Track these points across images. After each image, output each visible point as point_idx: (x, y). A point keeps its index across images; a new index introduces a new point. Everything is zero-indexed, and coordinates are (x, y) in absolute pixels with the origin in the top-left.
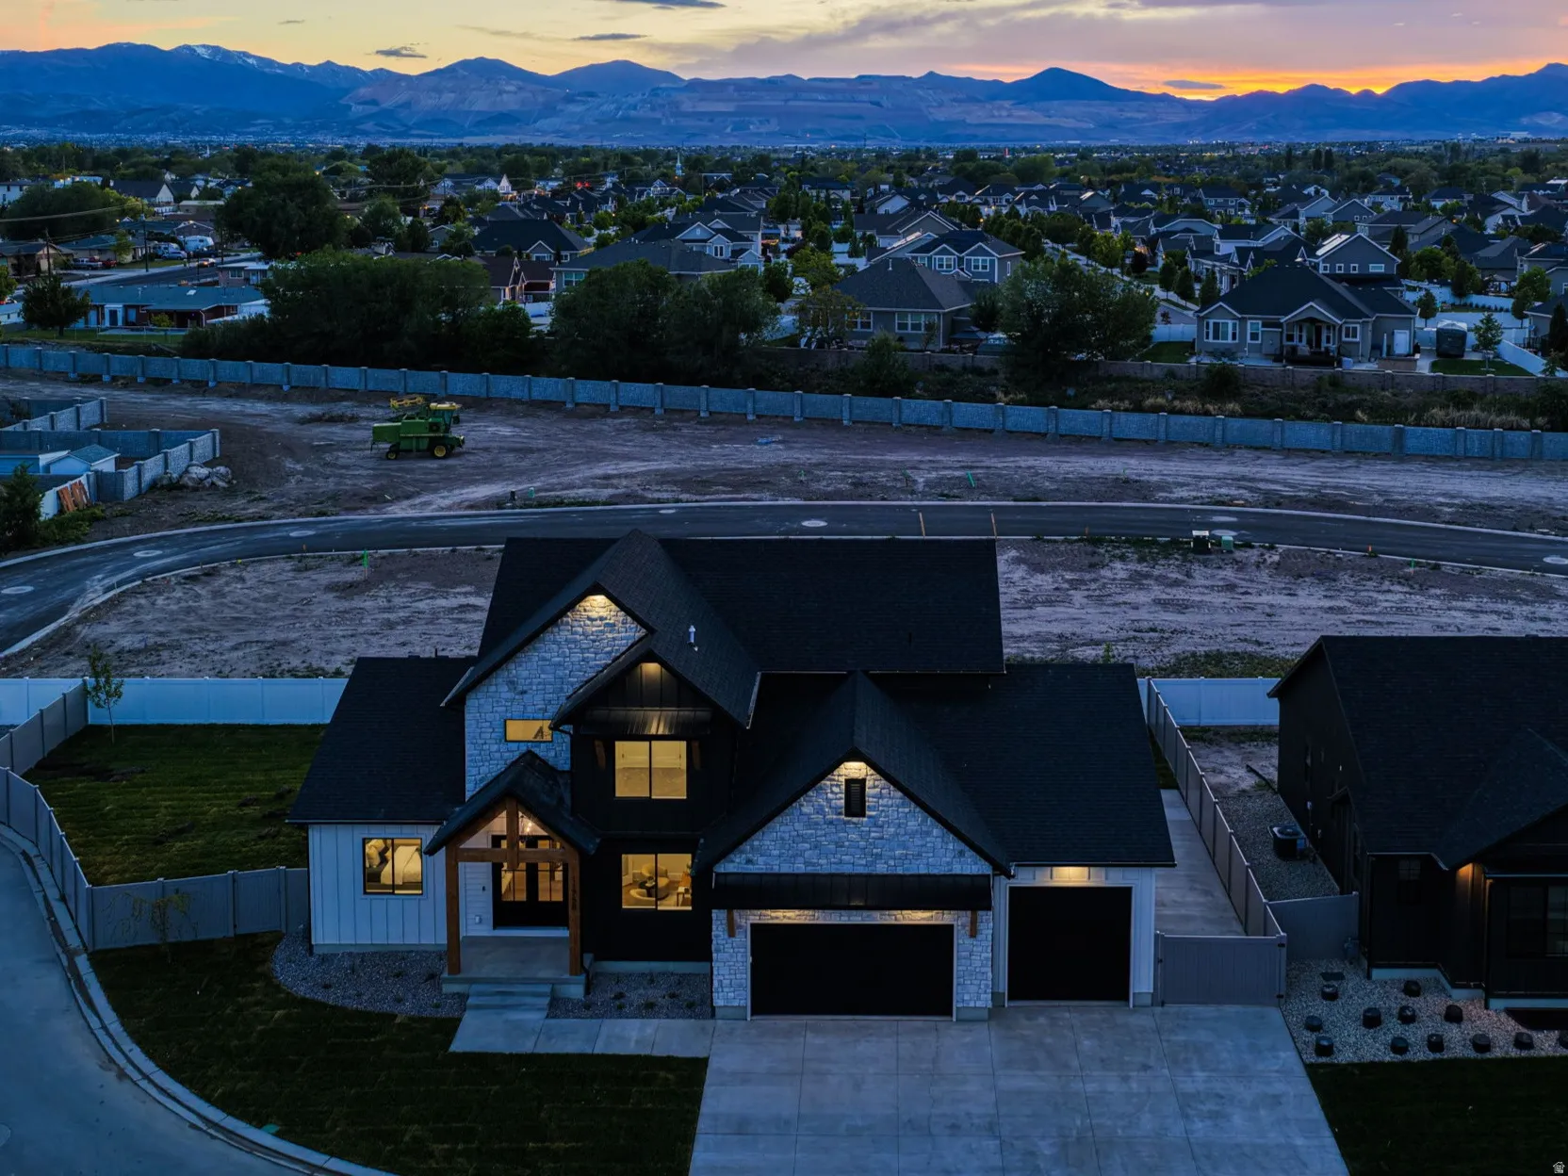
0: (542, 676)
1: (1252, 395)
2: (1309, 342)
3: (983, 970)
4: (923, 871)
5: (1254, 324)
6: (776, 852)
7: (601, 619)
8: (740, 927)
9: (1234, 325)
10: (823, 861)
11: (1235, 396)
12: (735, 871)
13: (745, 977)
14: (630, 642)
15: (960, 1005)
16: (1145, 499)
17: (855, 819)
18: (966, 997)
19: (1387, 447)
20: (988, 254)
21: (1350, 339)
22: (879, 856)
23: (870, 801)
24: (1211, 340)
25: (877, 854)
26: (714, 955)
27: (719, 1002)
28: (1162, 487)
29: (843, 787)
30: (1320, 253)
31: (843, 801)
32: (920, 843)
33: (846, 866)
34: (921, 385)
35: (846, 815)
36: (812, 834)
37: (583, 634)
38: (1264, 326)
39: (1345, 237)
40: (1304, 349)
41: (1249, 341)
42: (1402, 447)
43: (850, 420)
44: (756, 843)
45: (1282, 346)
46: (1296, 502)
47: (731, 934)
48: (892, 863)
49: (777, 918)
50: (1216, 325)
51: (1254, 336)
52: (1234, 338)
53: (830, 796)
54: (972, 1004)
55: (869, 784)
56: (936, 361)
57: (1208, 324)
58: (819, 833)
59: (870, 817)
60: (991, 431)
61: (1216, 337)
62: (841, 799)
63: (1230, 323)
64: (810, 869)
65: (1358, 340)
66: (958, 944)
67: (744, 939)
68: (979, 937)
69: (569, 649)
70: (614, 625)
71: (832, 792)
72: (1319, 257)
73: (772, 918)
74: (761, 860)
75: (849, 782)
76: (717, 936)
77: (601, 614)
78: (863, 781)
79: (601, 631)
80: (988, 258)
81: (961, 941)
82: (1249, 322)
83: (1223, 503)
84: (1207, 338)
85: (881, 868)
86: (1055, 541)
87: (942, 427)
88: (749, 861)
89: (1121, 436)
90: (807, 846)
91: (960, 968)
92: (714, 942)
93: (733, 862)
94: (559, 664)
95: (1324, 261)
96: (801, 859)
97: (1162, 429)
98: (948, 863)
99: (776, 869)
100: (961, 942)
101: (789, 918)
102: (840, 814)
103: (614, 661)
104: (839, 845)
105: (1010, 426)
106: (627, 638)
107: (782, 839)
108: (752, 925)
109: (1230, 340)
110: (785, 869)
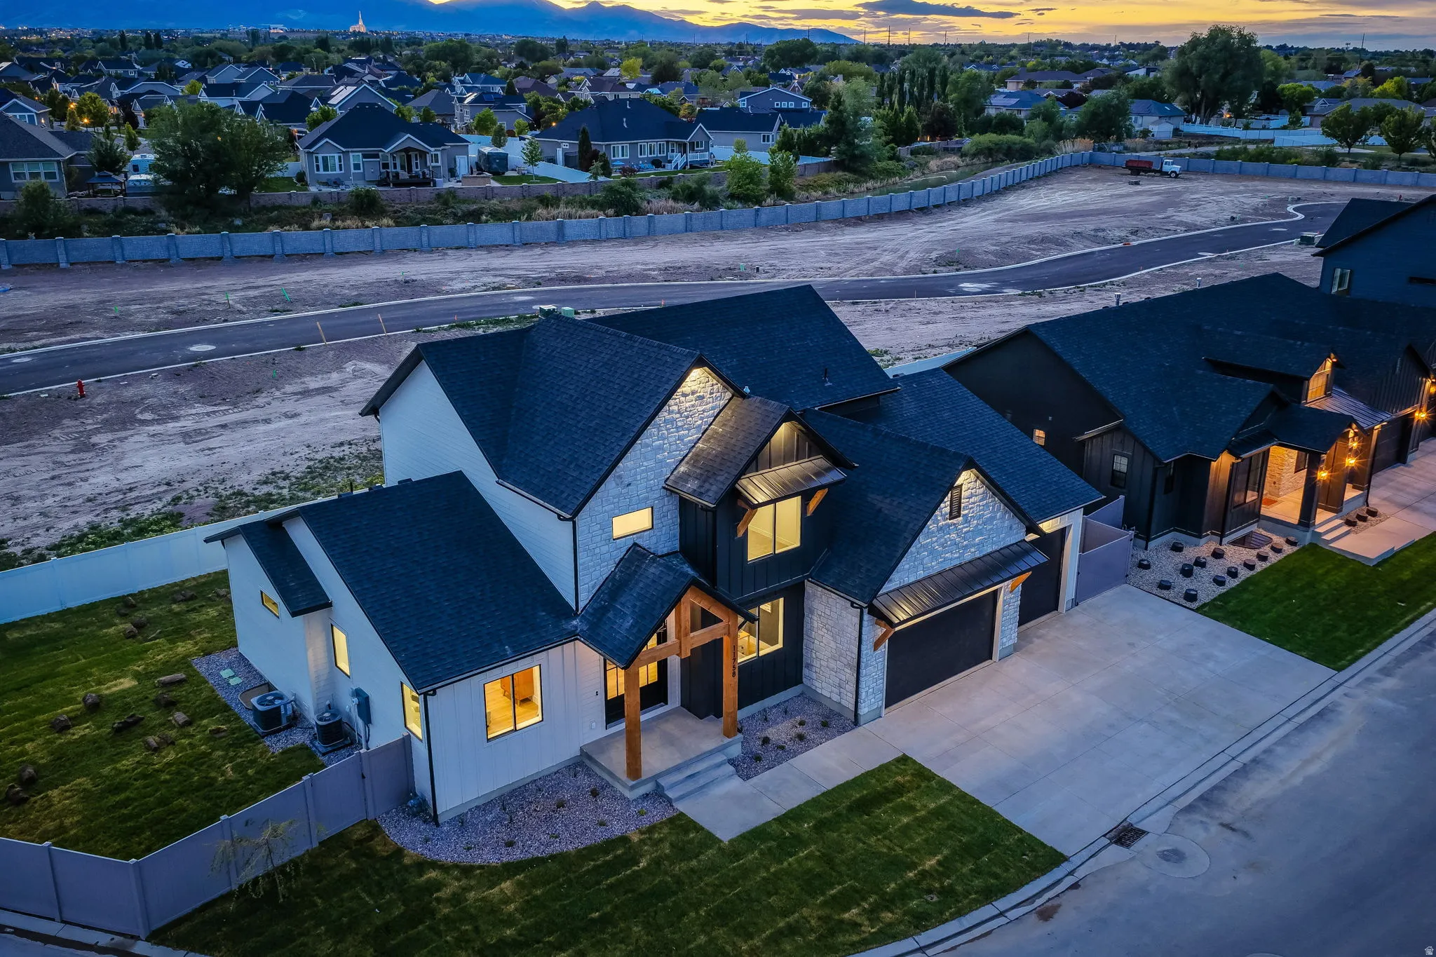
0: (645, 464)
1: (395, 212)
2: (403, 168)
3: (1014, 615)
4: (989, 550)
5: (355, 157)
6: (907, 567)
7: (693, 393)
9: (340, 157)
10: (934, 564)
11: (382, 213)
12: (883, 592)
13: (882, 684)
14: (717, 411)
15: (1001, 647)
16: (439, 293)
17: (954, 521)
18: (1004, 640)
19: (553, 238)
20: (27, 111)
21: (434, 164)
22: (966, 547)
23: (964, 503)
24: (322, 171)
25: (966, 545)
27: (863, 710)
28: (439, 282)
29: (950, 495)
30: (332, 102)
31: (948, 508)
32: (989, 527)
33: (948, 562)
34: (85, 227)
35: (950, 519)
36: (929, 543)
37: (679, 412)
38: (365, 156)
39: (350, 89)
40: (404, 175)
41: (353, 171)
42: (564, 236)
43: (68, 262)
45: (381, 174)
46: (550, 281)
47: (874, 647)
48: (973, 550)
50: (325, 159)
51: (357, 167)
52: (341, 170)
53: (942, 505)
54: (1006, 645)
55: (964, 488)
56: (85, 206)
57: (317, 158)
58: (934, 539)
59: (964, 516)
60: (220, 259)
61: (326, 168)
62: (947, 506)
63: (336, 156)
64: (926, 573)
65: (439, 164)
66: (1004, 600)
67: (883, 650)
68: (1015, 591)
69: (668, 430)
70: (703, 397)
72: (335, 105)
75: (952, 490)
76: (866, 652)
77: (693, 388)
78: (961, 485)
79: (693, 406)
80: (26, 114)
81: (1006, 597)
82: (351, 154)
83: (498, 288)
84: (318, 170)
85: (968, 556)
86: (431, 331)
87: (168, 260)
89: (342, 250)
90: (926, 553)
91: (1003, 619)
92: (864, 659)
94: (660, 448)
95: (340, 108)
96: (921, 567)
97: (377, 241)
98: (1004, 539)
99: (906, 582)
100: (1001, 603)
102: (947, 519)
103: (703, 434)
104: (942, 545)
105: (237, 252)
106: (713, 408)
109: (338, 171)
110: (912, 579)
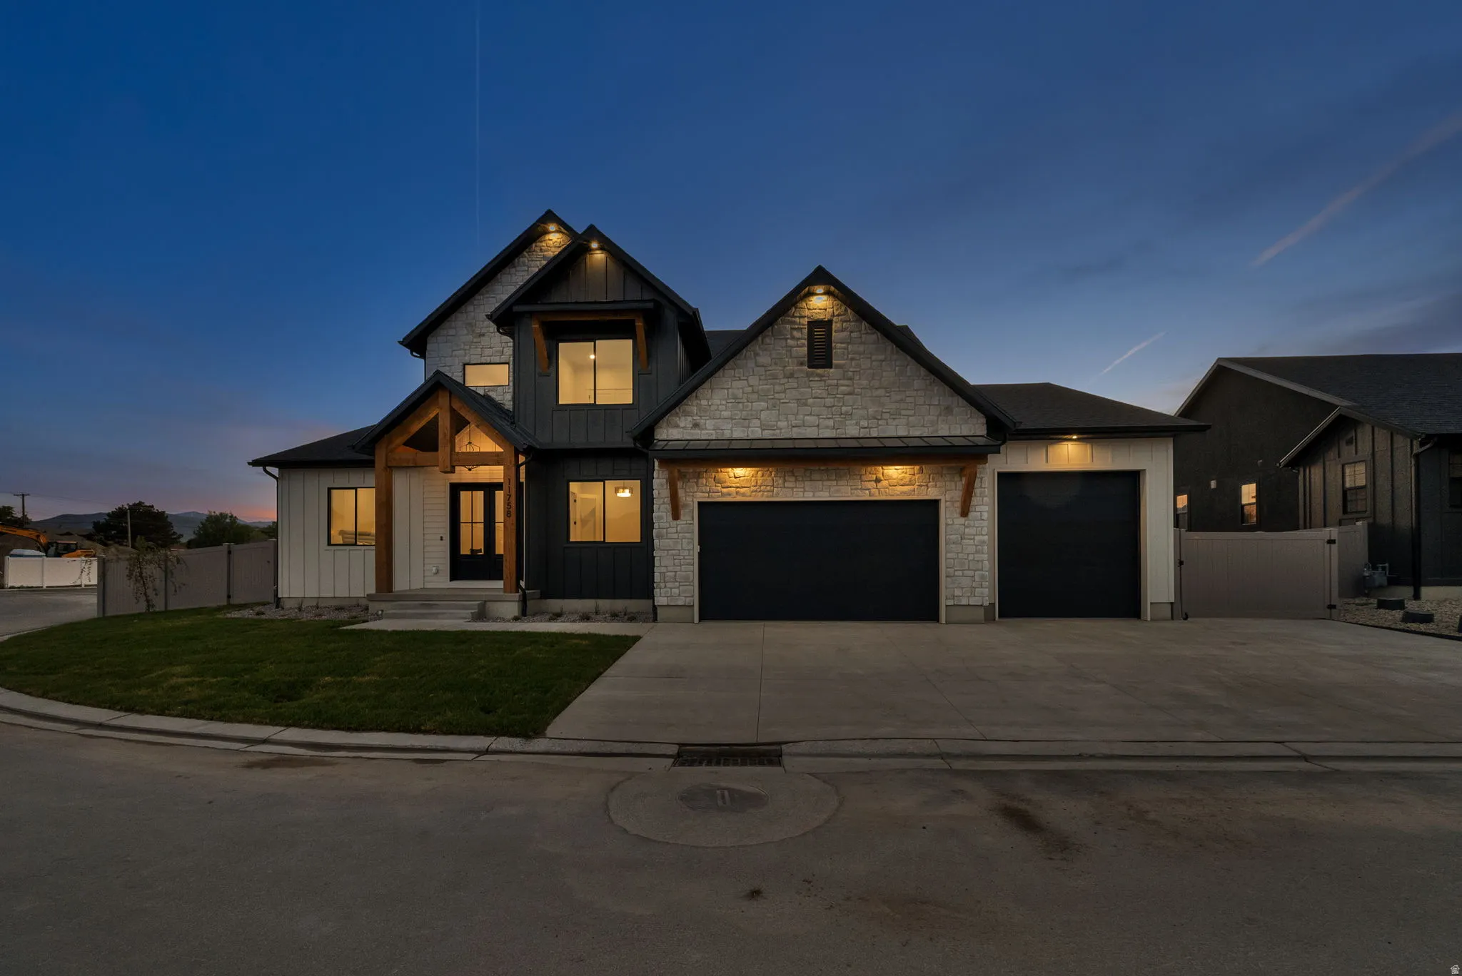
3: (978, 557)
4: (902, 433)
6: (726, 414)
8: (686, 506)
10: (782, 424)
12: (679, 437)
13: (692, 571)
15: (950, 603)
17: (820, 371)
18: (957, 592)
22: (849, 416)
23: (838, 348)
25: (846, 414)
26: (656, 542)
27: (660, 600)
29: (806, 331)
31: (806, 349)
32: (898, 398)
33: (809, 430)
35: (809, 367)
36: (768, 390)
44: (704, 402)
47: (676, 516)
48: (864, 423)
49: (729, 494)
53: (790, 342)
54: (964, 602)
55: (836, 326)
58: (778, 388)
59: (838, 367)
62: (803, 346)
64: (767, 434)
66: (947, 525)
67: (690, 520)
68: (971, 515)
71: (793, 338)
73: (723, 495)
74: (710, 424)
75: (813, 324)
76: (660, 518)
78: (830, 322)
81: (948, 518)
85: (852, 431)
88: (696, 425)
90: (764, 404)
91: (949, 555)
92: (656, 525)
93: (677, 426)
96: (756, 422)
98: (932, 423)
99: (727, 435)
100: (950, 522)
101: (744, 495)
102: (802, 364)
104: (801, 402)
107: (735, 397)
108: (700, 503)
110: (738, 434)
